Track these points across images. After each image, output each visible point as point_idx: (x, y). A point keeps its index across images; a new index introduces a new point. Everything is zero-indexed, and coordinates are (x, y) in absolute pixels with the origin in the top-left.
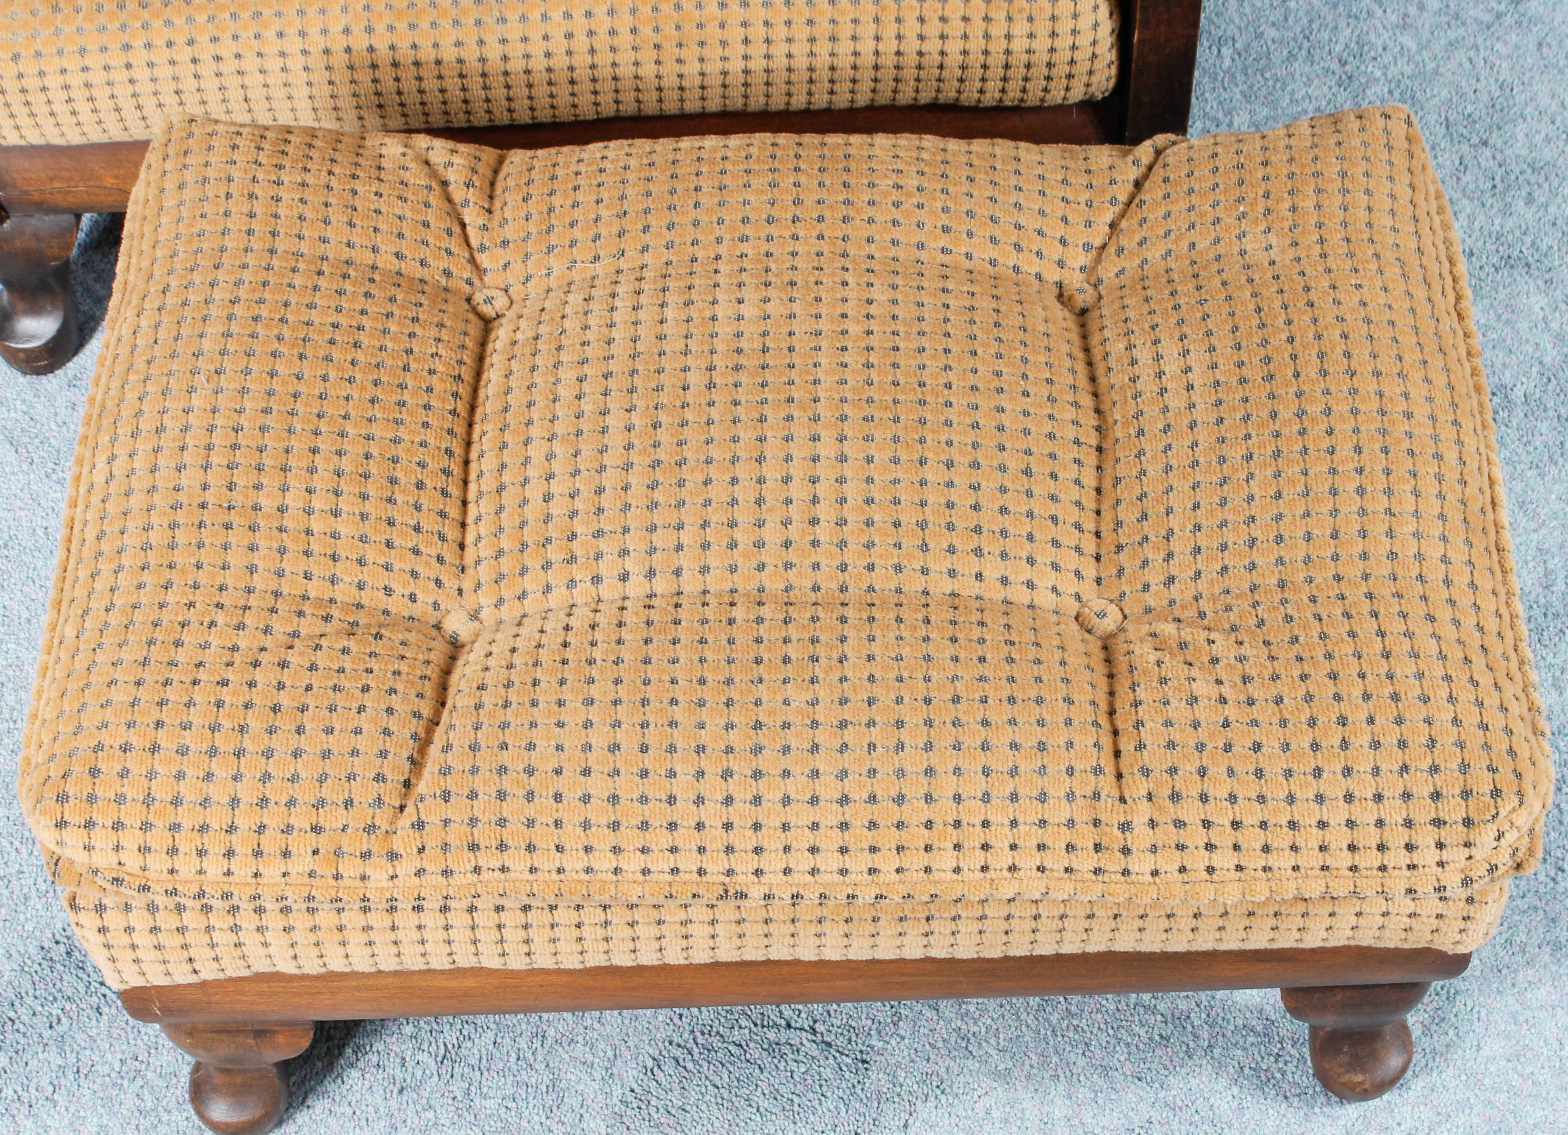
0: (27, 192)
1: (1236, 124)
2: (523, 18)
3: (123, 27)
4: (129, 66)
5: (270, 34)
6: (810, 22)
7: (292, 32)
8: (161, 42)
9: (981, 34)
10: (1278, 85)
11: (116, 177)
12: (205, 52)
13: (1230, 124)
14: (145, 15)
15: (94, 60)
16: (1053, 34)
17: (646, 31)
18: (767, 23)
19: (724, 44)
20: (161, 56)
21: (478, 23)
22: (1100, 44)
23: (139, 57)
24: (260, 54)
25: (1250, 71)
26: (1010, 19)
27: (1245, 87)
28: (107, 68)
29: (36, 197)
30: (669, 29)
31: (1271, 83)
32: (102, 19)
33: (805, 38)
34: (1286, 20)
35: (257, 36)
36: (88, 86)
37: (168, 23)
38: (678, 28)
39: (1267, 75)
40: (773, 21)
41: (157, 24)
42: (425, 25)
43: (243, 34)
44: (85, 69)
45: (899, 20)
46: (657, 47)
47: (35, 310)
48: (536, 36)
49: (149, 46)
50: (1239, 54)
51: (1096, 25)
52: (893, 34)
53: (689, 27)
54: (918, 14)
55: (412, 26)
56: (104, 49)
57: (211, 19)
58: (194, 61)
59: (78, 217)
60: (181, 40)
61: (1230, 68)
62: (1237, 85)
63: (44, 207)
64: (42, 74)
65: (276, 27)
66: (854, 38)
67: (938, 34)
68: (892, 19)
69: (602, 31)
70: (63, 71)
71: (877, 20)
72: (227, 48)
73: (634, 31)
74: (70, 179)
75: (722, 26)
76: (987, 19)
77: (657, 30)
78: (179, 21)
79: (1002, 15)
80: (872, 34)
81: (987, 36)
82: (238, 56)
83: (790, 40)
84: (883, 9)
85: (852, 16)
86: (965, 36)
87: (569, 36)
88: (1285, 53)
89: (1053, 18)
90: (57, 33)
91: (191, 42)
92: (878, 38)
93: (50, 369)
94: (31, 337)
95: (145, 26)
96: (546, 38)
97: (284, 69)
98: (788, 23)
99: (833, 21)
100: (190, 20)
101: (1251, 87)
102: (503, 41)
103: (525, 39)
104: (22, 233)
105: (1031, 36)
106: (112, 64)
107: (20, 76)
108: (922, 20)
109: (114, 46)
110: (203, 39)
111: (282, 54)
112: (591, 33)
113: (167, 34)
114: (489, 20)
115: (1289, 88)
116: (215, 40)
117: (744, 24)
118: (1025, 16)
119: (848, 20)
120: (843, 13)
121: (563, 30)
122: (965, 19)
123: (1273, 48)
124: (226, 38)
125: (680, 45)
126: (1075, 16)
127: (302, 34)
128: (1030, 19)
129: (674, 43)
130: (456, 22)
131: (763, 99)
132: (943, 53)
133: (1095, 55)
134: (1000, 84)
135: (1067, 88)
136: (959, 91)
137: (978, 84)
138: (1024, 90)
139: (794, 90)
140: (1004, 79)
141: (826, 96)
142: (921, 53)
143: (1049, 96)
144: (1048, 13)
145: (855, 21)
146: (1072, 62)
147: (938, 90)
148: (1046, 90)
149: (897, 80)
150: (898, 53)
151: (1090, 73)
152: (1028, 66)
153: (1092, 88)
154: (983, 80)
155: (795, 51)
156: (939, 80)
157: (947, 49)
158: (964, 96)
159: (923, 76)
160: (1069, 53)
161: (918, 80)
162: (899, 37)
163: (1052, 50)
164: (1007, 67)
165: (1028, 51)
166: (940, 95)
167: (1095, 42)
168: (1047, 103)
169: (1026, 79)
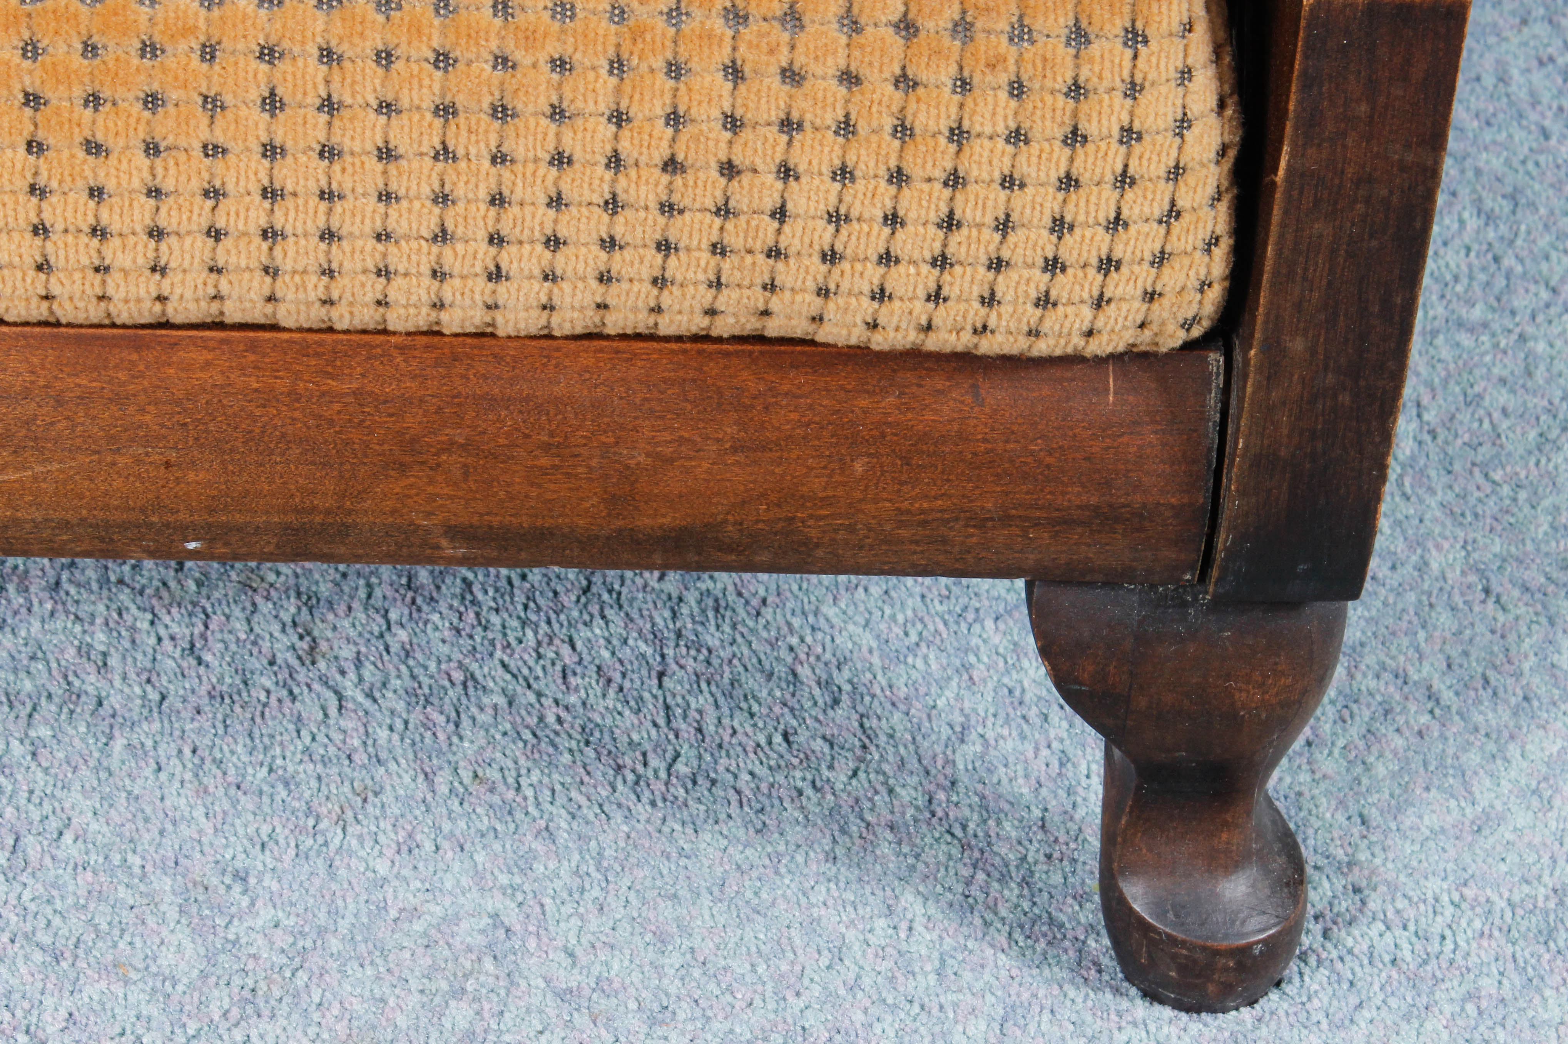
1: (1434, 566)
6: (443, 59)
9: (889, 123)
10: (1523, 495)
13: (1422, 567)
16: (1075, 137)
18: (327, 55)
19: (213, 105)
22: (1190, 179)
25: (1457, 467)
26: (964, 85)
27: (1450, 496)
30: (65, 50)
31: (1506, 490)
33: (427, 104)
34: (1530, 374)
38: (90, 49)
39: (1497, 476)
40: (343, 48)
45: (675, 70)
46: (33, 99)
50: (1433, 434)
51: (1184, 123)
52: (660, 108)
53: (120, 51)
54: (724, 55)
61: (1413, 458)
62: (1432, 491)
66: (557, 113)
67: (776, 115)
68: (659, 63)
71: (617, 65)
75: (209, 53)
76: (906, 82)
77: (32, 51)
79: (946, 74)
80: (604, 106)
81: (904, 130)
83: (387, 108)
84: (637, 35)
85: (553, 49)
86: (846, 127)
88: (1532, 435)
89: (1076, 90)
92: (618, 118)
98: (385, 58)
101: (1463, 496)
105: (1017, 136)
108: (735, 73)
115: (1546, 503)
117: (269, 54)
118: (1003, 79)
119: (543, 58)
120: (530, 38)
122: (849, 78)
123: (1505, 425)
125: (95, 101)
126: (1133, 89)
128: (1017, 89)
129: (78, 93)
131: (316, 287)
132: (786, 172)
133: (1174, 212)
134: (929, 276)
135: (1100, 302)
136: (823, 292)
137: (874, 274)
138: (990, 300)
139: (396, 259)
140: (941, 262)
141: (481, 288)
142: (729, 170)
143: (1051, 321)
144: (1064, 77)
145: (560, 65)
146: (1117, 223)
147: (771, 287)
148: (1045, 301)
149: (665, 247)
150: (671, 165)
151: (1161, 259)
152: (1004, 226)
153: (1160, 311)
154: (887, 259)
155: (400, 141)
156: (775, 253)
157: (799, 160)
158: (831, 310)
159: (734, 239)
160: (1110, 195)
161: (718, 249)
162: (674, 119)
163: (1069, 182)
164: (950, 223)
165: (1009, 182)
166: (775, 304)
167: (1176, 172)
168: (1042, 348)
169: (997, 265)
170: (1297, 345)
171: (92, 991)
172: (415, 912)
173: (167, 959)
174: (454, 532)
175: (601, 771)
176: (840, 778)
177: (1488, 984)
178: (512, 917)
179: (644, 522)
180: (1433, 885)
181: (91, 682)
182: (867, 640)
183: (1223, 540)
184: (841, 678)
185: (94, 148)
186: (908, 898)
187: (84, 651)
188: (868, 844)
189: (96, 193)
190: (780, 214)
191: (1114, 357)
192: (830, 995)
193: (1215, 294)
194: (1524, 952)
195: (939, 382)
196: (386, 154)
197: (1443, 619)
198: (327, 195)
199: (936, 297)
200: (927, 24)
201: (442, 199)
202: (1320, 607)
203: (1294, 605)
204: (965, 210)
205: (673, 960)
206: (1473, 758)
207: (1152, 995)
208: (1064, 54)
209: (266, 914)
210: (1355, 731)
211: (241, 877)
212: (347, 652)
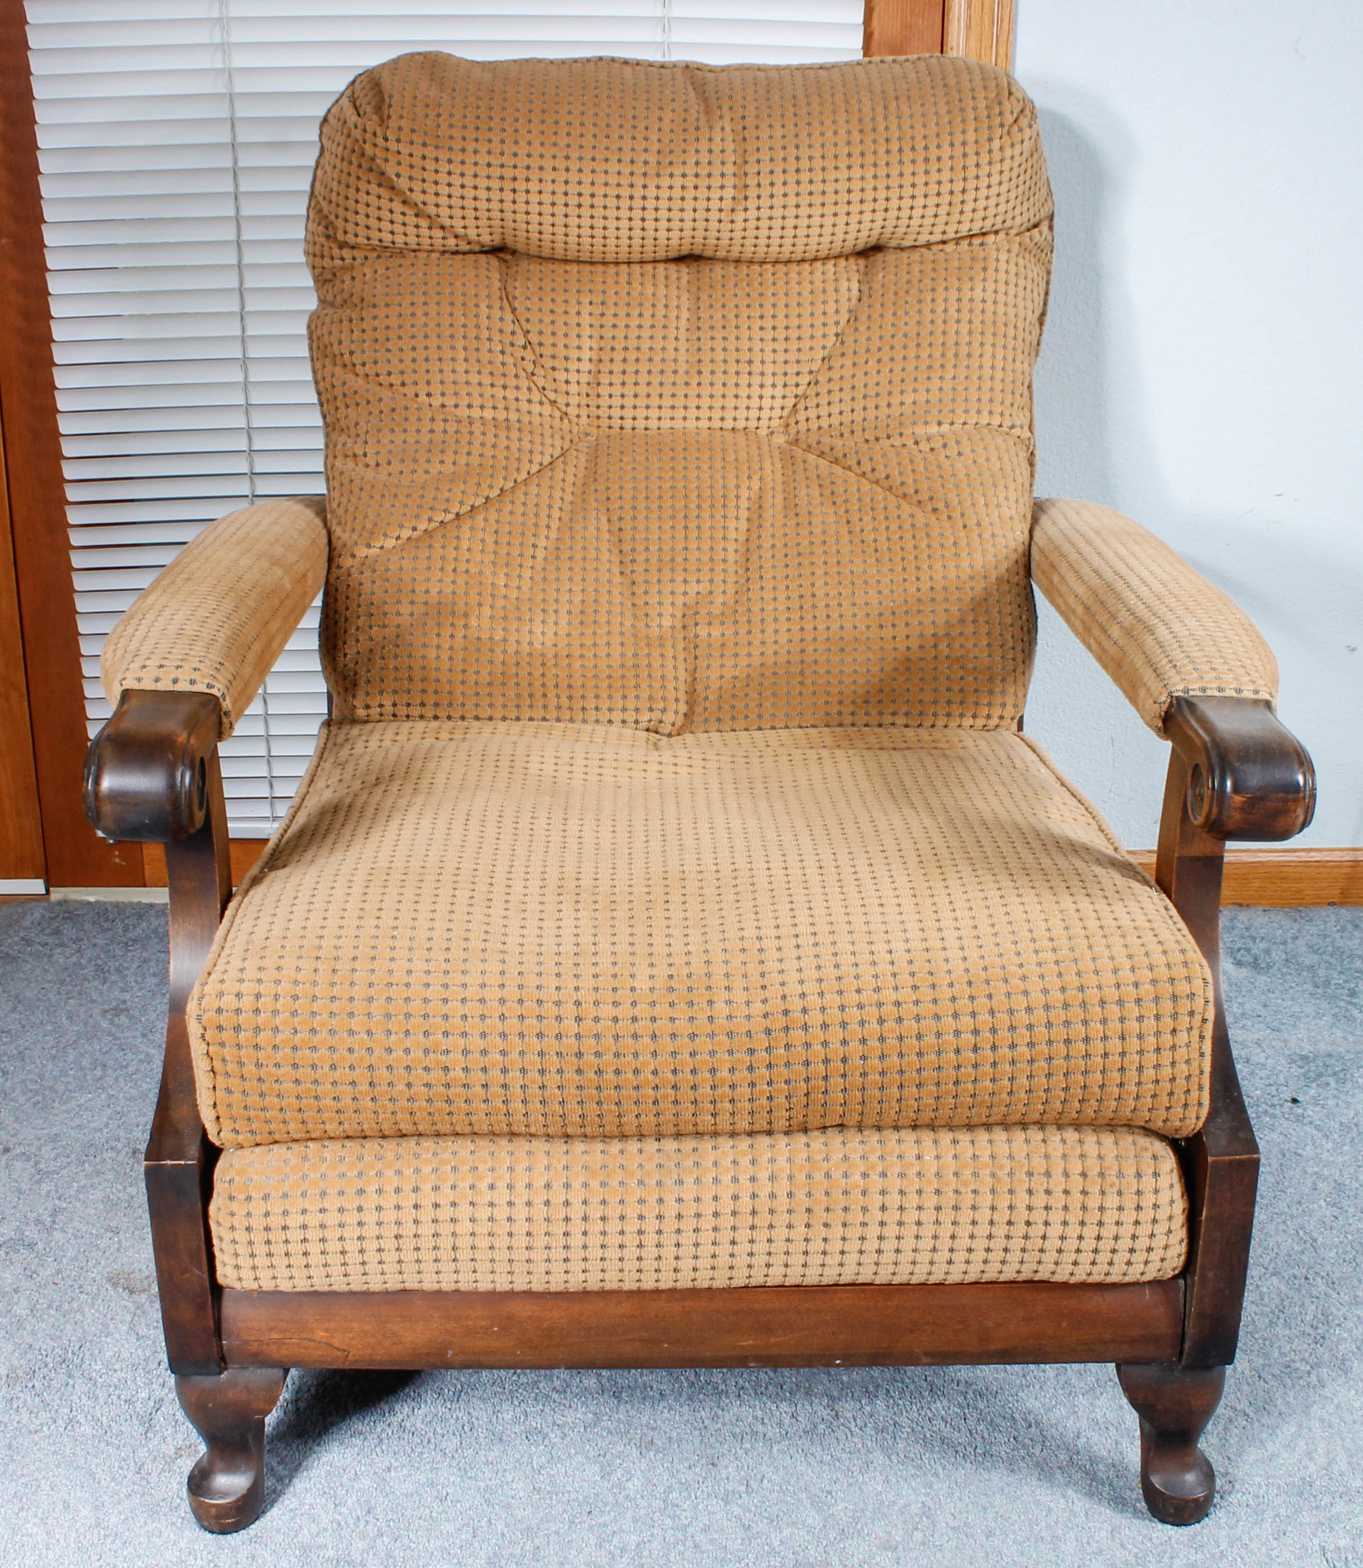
0: (246, 1342)
2: (698, 1181)
3: (360, 1174)
4: (360, 1209)
5: (483, 1185)
6: (938, 1192)
7: (501, 1185)
8: (390, 1188)
9: (1079, 1206)
11: (327, 1331)
12: (427, 1199)
14: (379, 1165)
15: (332, 1203)
16: (1139, 1208)
17: (801, 1195)
18: (901, 1192)
19: (865, 1209)
20: (390, 1200)
21: (659, 1183)
22: (1175, 1220)
23: (371, 1200)
24: (472, 1204)
26: (1103, 1193)
28: (341, 1210)
29: (254, 1347)
30: (819, 1194)
32: (342, 1168)
33: (933, 1206)
35: (472, 1187)
36: (323, 1226)
37: (398, 1172)
38: (827, 1193)
40: (907, 1190)
41: (389, 1173)
42: (614, 1183)
43: (461, 1184)
44: (322, 1211)
45: (1011, 1192)
46: (809, 1210)
47: (230, 1469)
48: (708, 1196)
49: (380, 1191)
51: (1172, 1202)
52: (1006, 1204)
53: (837, 1194)
54: (1026, 1186)
55: (603, 1184)
56: (341, 1193)
57: (435, 1170)
58: (416, 1207)
59: (286, 1371)
60: (407, 1188)
63: (259, 1360)
64: (285, 1213)
65: (489, 1180)
66: (974, 1208)
67: (1043, 1205)
68: (1006, 1190)
69: (764, 1193)
70: (304, 1212)
71: (993, 1191)
72: (446, 1196)
73: (790, 1195)
74: (285, 1331)
75: (864, 1193)
76: (1084, 1192)
77: (809, 1194)
78: (408, 1172)
79: (1097, 1189)
80: (989, 1204)
81: (1084, 1208)
82: (454, 1204)
83: (920, 1208)
84: (999, 1181)
85: (973, 1187)
86: (1066, 1208)
87: (735, 1197)
89: (1139, 1192)
90: (304, 1177)
91: (416, 1190)
92: (993, 1208)
93: (236, 1528)
94: (224, 1494)
95: (380, 1174)
96: (716, 1198)
97: (491, 1219)
98: (920, 1192)
99: (956, 1191)
100: (417, 1171)
102: (680, 1200)
103: (698, 1200)
104: (236, 1385)
105: (1120, 1208)
106: (347, 1206)
107: (267, 1214)
108: (1030, 1192)
109: (351, 1191)
110: (427, 1187)
111: (491, 1204)
112: (754, 1196)
113: (396, 1182)
114: (669, 1182)
116: (436, 1188)
117: (883, 1192)
119: (969, 1190)
120: (966, 1184)
121: (731, 1192)
122: (1066, 1192)
124: (446, 1189)
125: (828, 1210)
126: (1156, 1191)
127: (510, 1187)
128: (1120, 1193)
129: (823, 1208)
130: (641, 1182)
131: (891, 1268)
132: (1046, 1223)
133: (1170, 1231)
134: (1092, 1256)
135: (1146, 1263)
136: (1056, 1263)
137: (1073, 1256)
138: (1111, 1263)
139: (919, 1258)
140: (1096, 1251)
141: (945, 1267)
142: (1028, 1223)
143: (1131, 1270)
144: (1134, 1189)
145: (975, 1192)
146: (1152, 1235)
147: (1039, 1262)
148: (1129, 1263)
149: (1006, 1250)
150: (1010, 1223)
151: (1166, 1247)
152: (1116, 1238)
153: (1166, 1264)
154: (1078, 1251)
155: (923, 1219)
156: (1042, 1251)
157: (1051, 1220)
158: (1059, 1269)
159: (1029, 1246)
160: (1150, 1227)
161: (1023, 1250)
162: (1011, 1208)
163: (1137, 1223)
164: (1099, 1238)
165: (1117, 1223)
166: (1041, 1268)
167: (1170, 1218)
168: (1127, 1279)
169: (1114, 1251)
170: (1211, 1274)
171: (786, 1532)
172: (894, 1503)
173: (810, 1521)
174: (928, 1354)
175: (950, 1452)
176: (1037, 1452)
177: (1282, 1511)
178: (929, 1503)
179: (992, 1347)
180: (1257, 1479)
181: (760, 1428)
182: (1038, 1404)
183: (1187, 1345)
184: (1031, 1418)
185: (826, 1225)
186: (1070, 1492)
187: (755, 1418)
188: (1053, 1475)
189: (825, 1240)
190: (1044, 1237)
191: (1149, 1282)
192: (1048, 1526)
193: (1183, 1258)
194: (1294, 1500)
195: (1090, 1294)
196: (919, 1223)
197: (1245, 1388)
198: (898, 1238)
199: (1093, 1263)
200: (1090, 1174)
201: (935, 1237)
202: (1219, 1368)
203: (1209, 1367)
204: (1104, 1233)
205: (990, 1516)
206: (1264, 1435)
207: (1163, 1521)
208: (1134, 1181)
209: (842, 1505)
210: (1220, 1428)
211: (829, 1493)
212: (849, 1415)
